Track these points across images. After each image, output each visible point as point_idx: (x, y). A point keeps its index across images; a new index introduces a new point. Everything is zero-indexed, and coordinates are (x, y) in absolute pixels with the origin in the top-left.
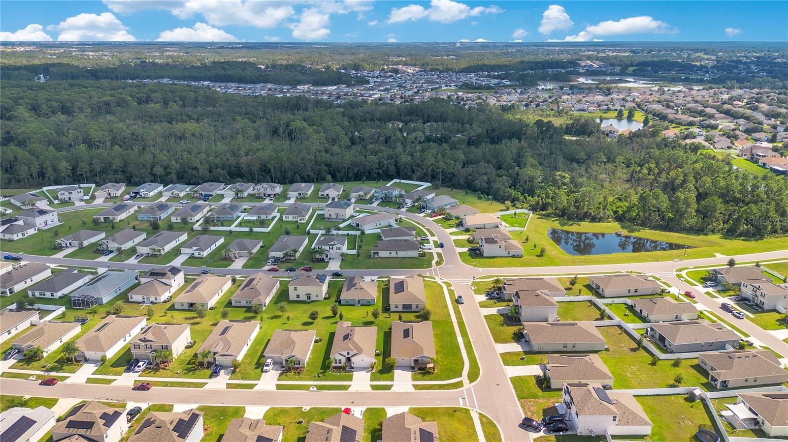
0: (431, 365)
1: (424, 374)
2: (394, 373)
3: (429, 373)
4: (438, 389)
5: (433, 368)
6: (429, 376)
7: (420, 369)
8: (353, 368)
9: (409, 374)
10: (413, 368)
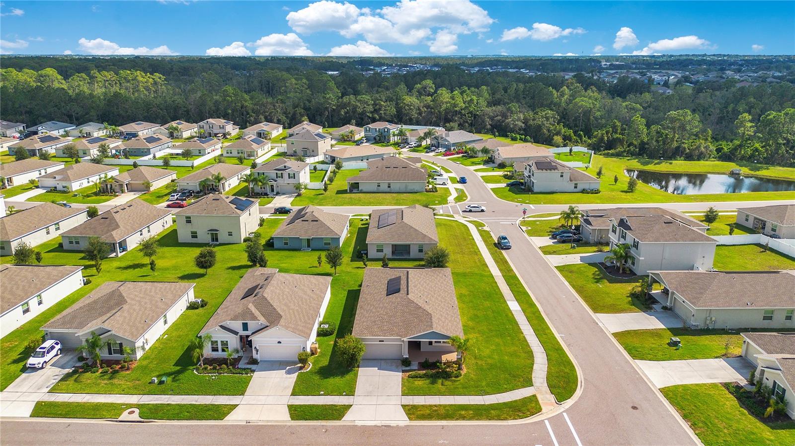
0: (453, 357)
1: (434, 378)
2: (356, 375)
3: (446, 376)
4: (471, 419)
5: (458, 363)
6: (447, 383)
7: (424, 366)
8: (254, 362)
9: (396, 378)
10: (406, 363)
